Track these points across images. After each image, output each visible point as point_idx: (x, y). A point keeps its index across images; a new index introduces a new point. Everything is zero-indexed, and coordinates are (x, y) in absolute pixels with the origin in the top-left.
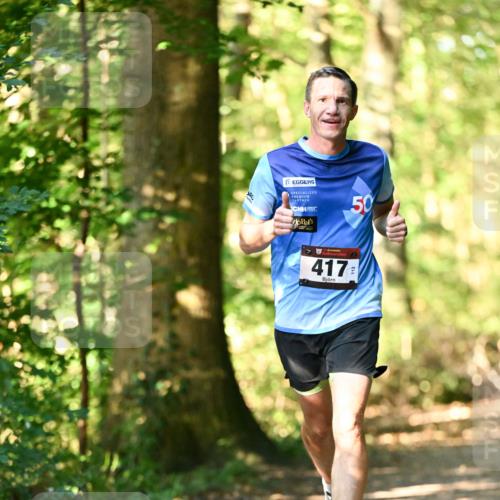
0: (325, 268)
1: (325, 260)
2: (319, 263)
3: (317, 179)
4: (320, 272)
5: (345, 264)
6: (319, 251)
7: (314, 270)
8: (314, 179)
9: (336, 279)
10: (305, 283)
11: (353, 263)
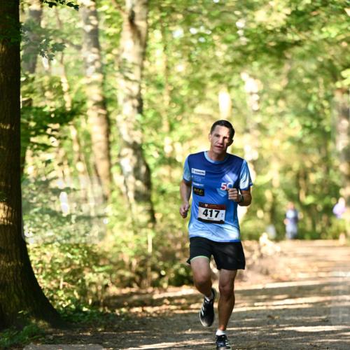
0: (209, 213)
1: (209, 210)
2: (206, 211)
3: (206, 172)
4: (206, 215)
5: (218, 212)
6: (206, 205)
7: (204, 214)
8: (204, 171)
9: (214, 218)
10: (200, 219)
11: (222, 212)
